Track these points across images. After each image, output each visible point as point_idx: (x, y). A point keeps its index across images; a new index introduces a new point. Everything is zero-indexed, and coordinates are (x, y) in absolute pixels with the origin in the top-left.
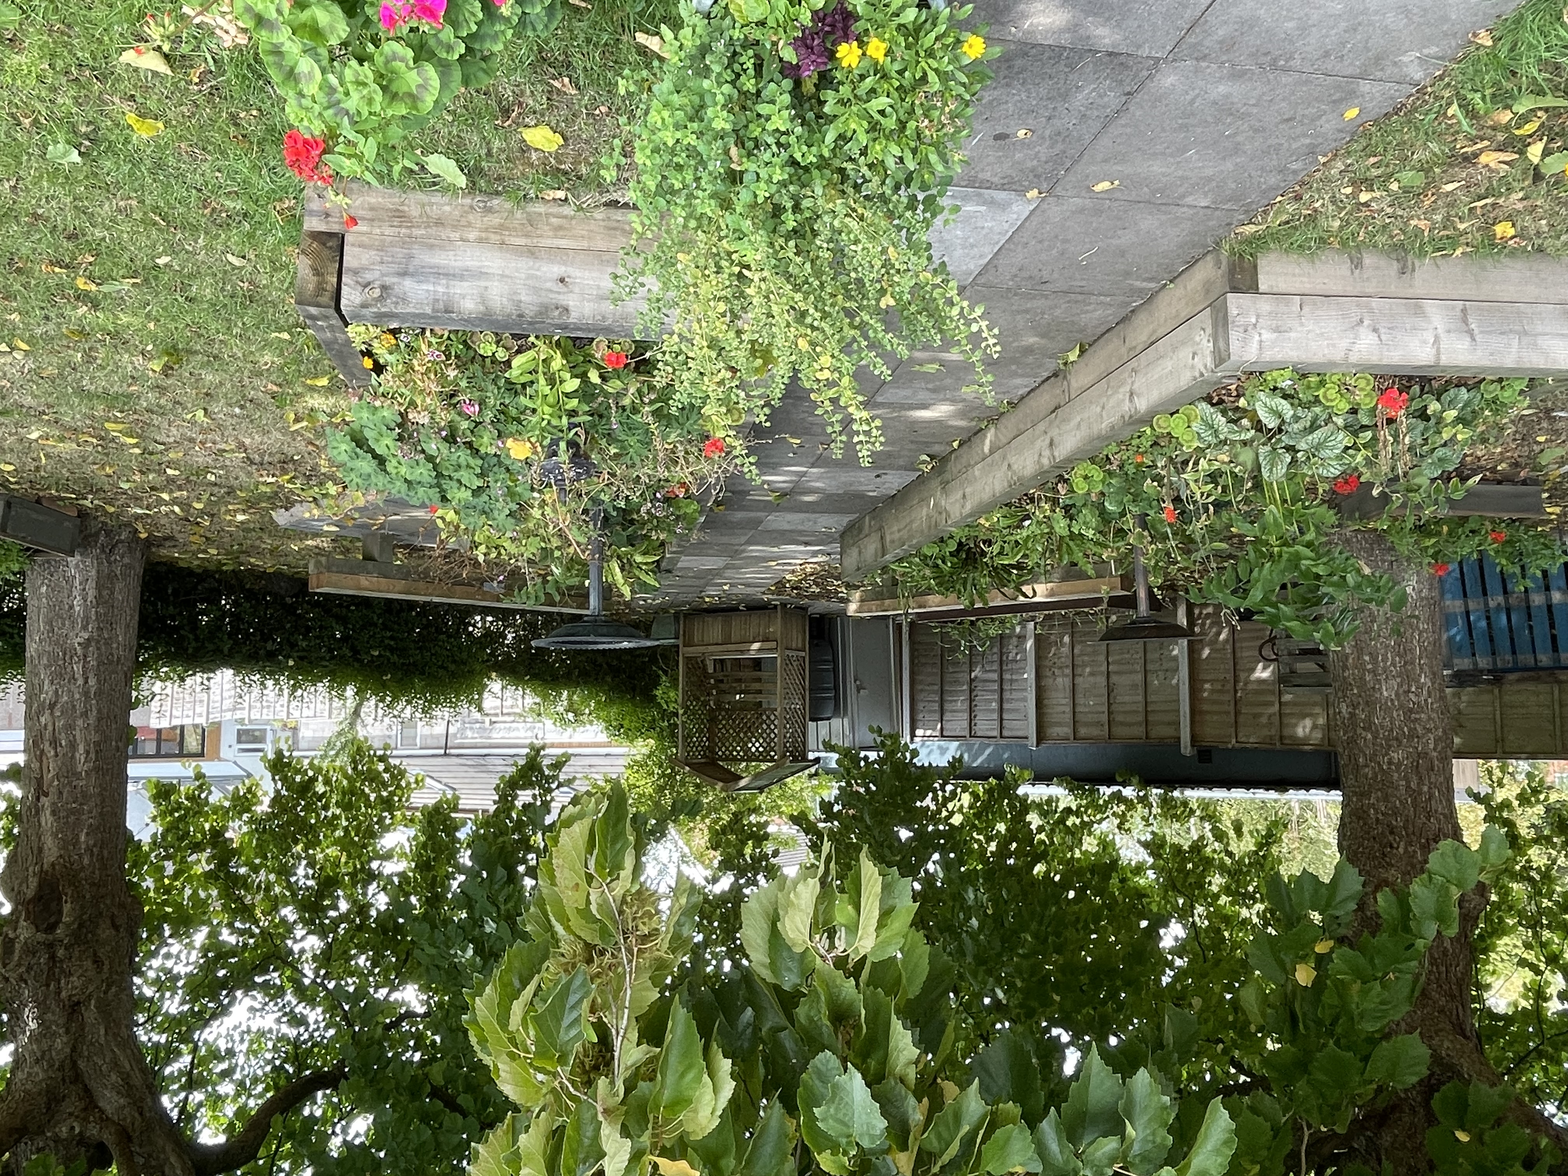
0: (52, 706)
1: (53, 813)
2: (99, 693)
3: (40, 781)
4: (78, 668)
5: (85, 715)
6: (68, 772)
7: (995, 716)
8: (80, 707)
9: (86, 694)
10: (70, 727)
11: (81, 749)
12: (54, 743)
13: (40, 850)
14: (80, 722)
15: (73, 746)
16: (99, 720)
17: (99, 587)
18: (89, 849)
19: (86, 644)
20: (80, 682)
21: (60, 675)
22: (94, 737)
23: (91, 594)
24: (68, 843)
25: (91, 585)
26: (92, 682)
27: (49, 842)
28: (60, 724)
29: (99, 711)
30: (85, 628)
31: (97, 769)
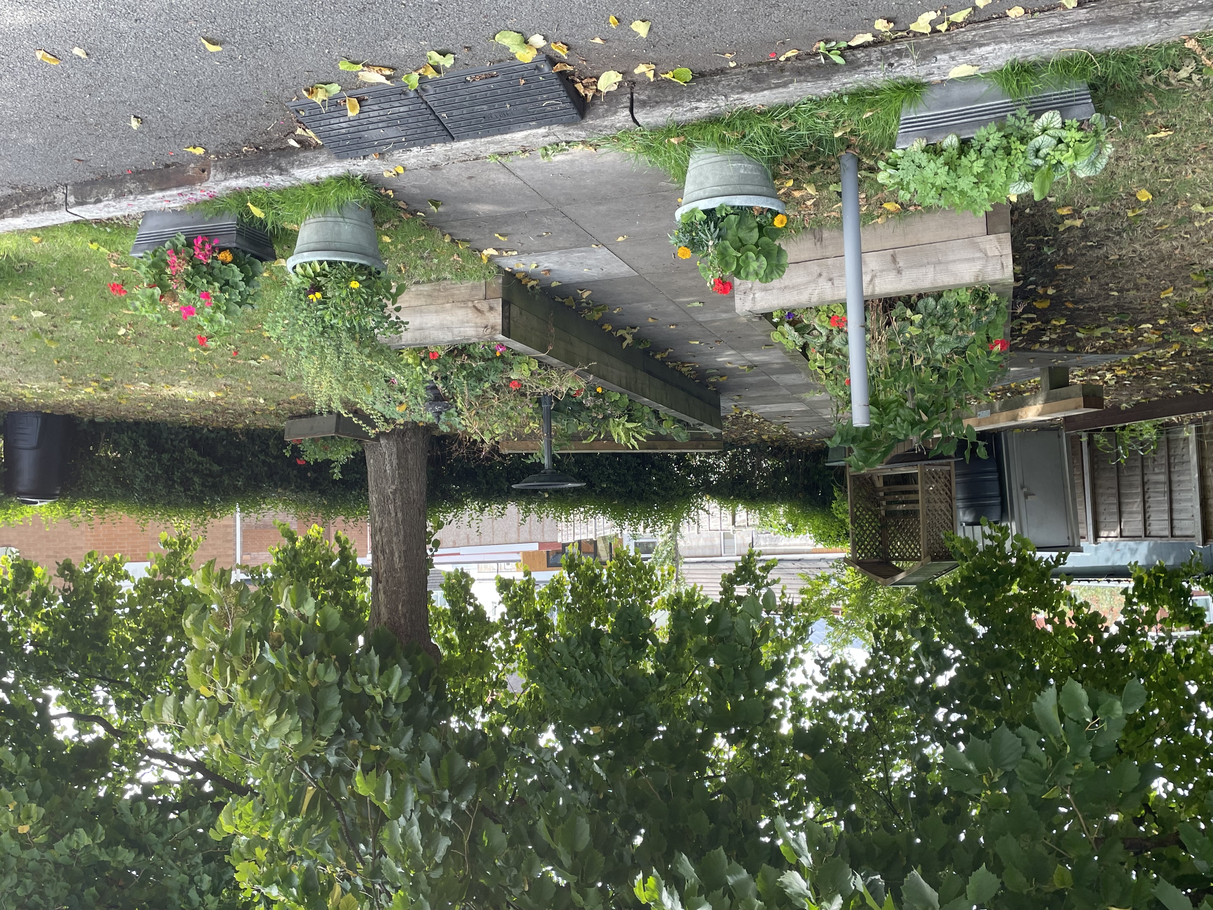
0: (380, 530)
1: (384, 593)
2: (404, 520)
3: (377, 574)
4: (391, 507)
5: (397, 534)
6: (391, 569)
7: (1166, 516)
8: (394, 530)
9: (397, 522)
10: (390, 542)
11: (397, 555)
12: (383, 552)
13: (379, 614)
14: (395, 539)
15: (392, 553)
16: (405, 537)
17: (399, 458)
18: (404, 615)
19: (394, 493)
20: (393, 515)
21: (384, 512)
22: (403, 548)
23: (395, 462)
24: (393, 611)
25: (394, 456)
26: (400, 515)
27: (383, 610)
28: (385, 540)
29: (405, 532)
30: (393, 483)
31: (406, 567)
